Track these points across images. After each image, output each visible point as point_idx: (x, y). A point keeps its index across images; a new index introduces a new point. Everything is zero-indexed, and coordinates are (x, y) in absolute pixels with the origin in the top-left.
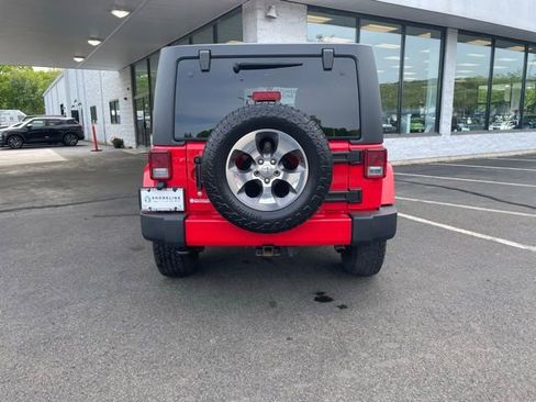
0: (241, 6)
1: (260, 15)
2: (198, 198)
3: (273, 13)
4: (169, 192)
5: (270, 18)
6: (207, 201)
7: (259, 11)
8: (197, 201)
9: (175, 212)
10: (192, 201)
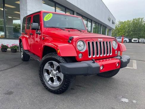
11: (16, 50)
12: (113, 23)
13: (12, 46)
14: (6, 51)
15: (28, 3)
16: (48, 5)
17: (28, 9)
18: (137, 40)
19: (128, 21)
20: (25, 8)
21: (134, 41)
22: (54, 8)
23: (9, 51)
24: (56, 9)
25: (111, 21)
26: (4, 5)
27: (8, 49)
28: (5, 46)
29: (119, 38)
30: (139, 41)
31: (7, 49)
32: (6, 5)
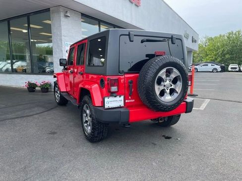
0: (49, 8)
1: (62, 14)
2: (130, 99)
3: (68, 14)
4: (118, 98)
5: (67, 16)
6: (133, 101)
7: (62, 13)
8: (129, 101)
9: (120, 107)
10: (127, 101)
11: (47, 88)
12: (194, 41)
13: (42, 84)
14: (34, 91)
15: (62, 27)
16: (89, 23)
17: (63, 35)
18: (237, 67)
19: (221, 36)
20: (59, 33)
21: (232, 68)
22: (97, 27)
23: (39, 91)
24: (101, 28)
25: (190, 39)
26: (29, 26)
27: (37, 88)
28: (33, 84)
29: (204, 65)
30: (240, 69)
31: (35, 88)
32: (31, 26)
